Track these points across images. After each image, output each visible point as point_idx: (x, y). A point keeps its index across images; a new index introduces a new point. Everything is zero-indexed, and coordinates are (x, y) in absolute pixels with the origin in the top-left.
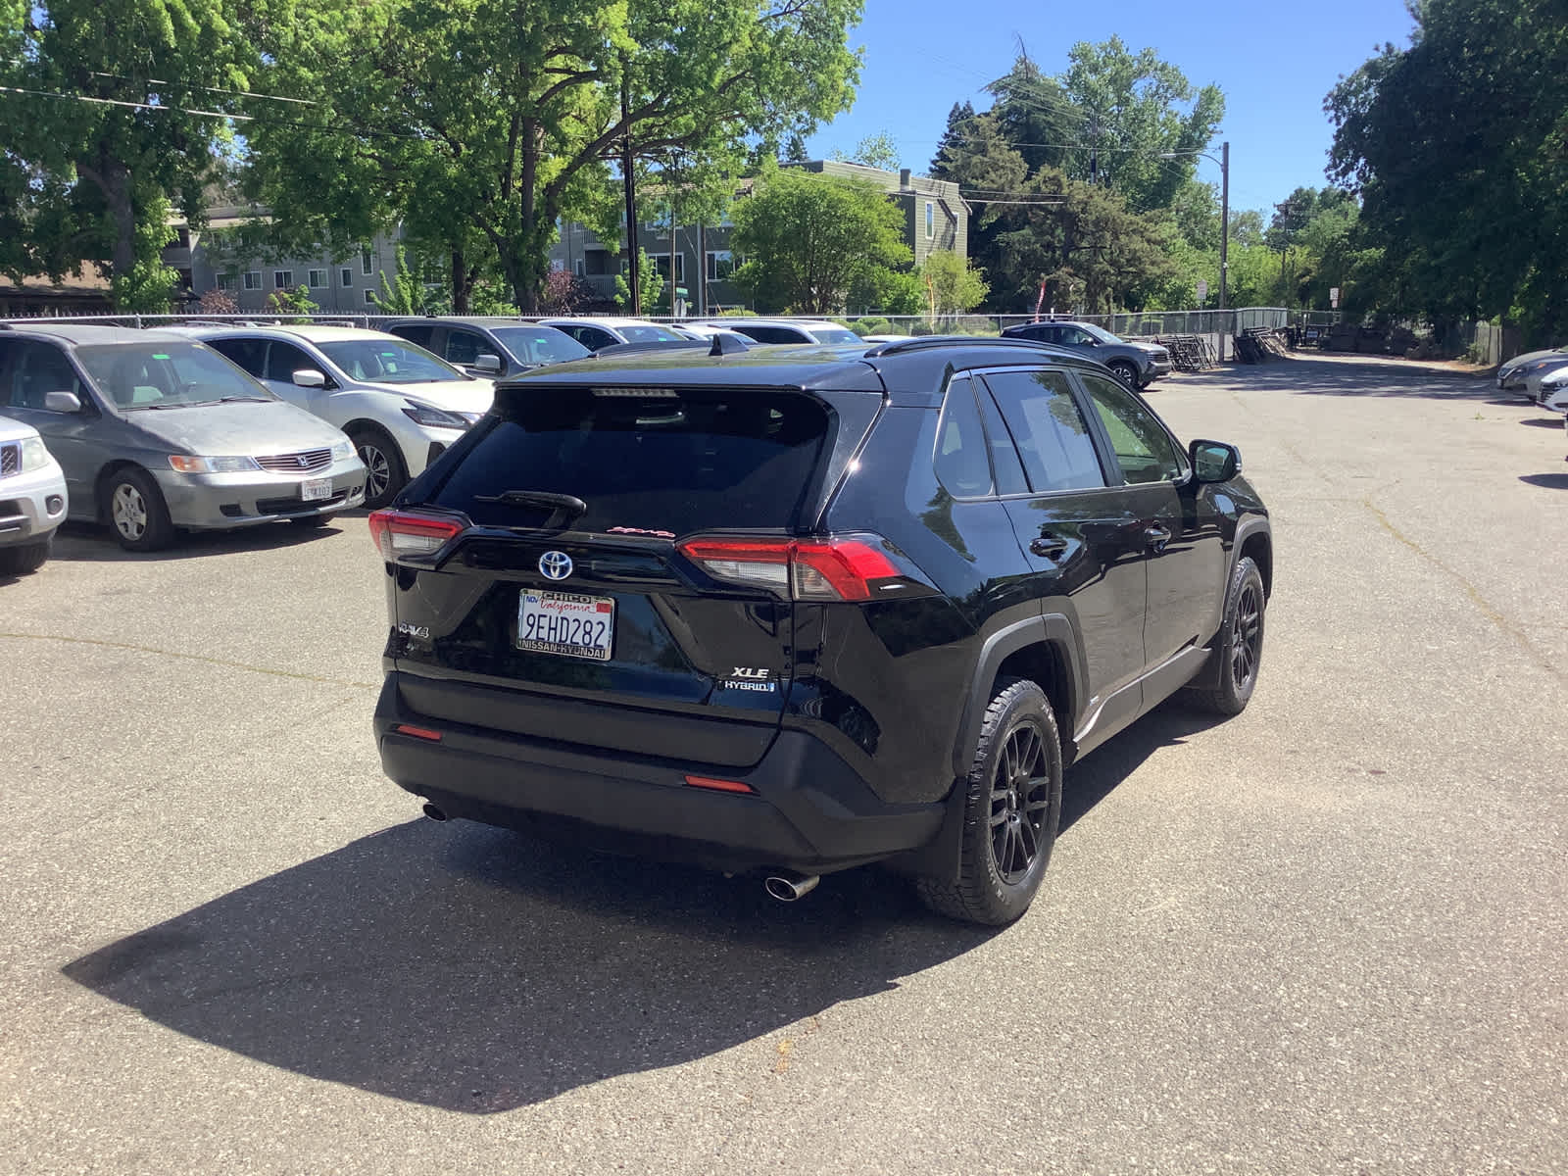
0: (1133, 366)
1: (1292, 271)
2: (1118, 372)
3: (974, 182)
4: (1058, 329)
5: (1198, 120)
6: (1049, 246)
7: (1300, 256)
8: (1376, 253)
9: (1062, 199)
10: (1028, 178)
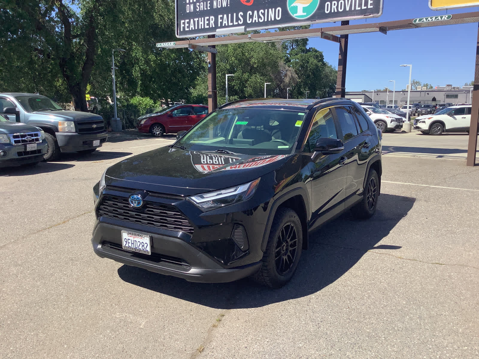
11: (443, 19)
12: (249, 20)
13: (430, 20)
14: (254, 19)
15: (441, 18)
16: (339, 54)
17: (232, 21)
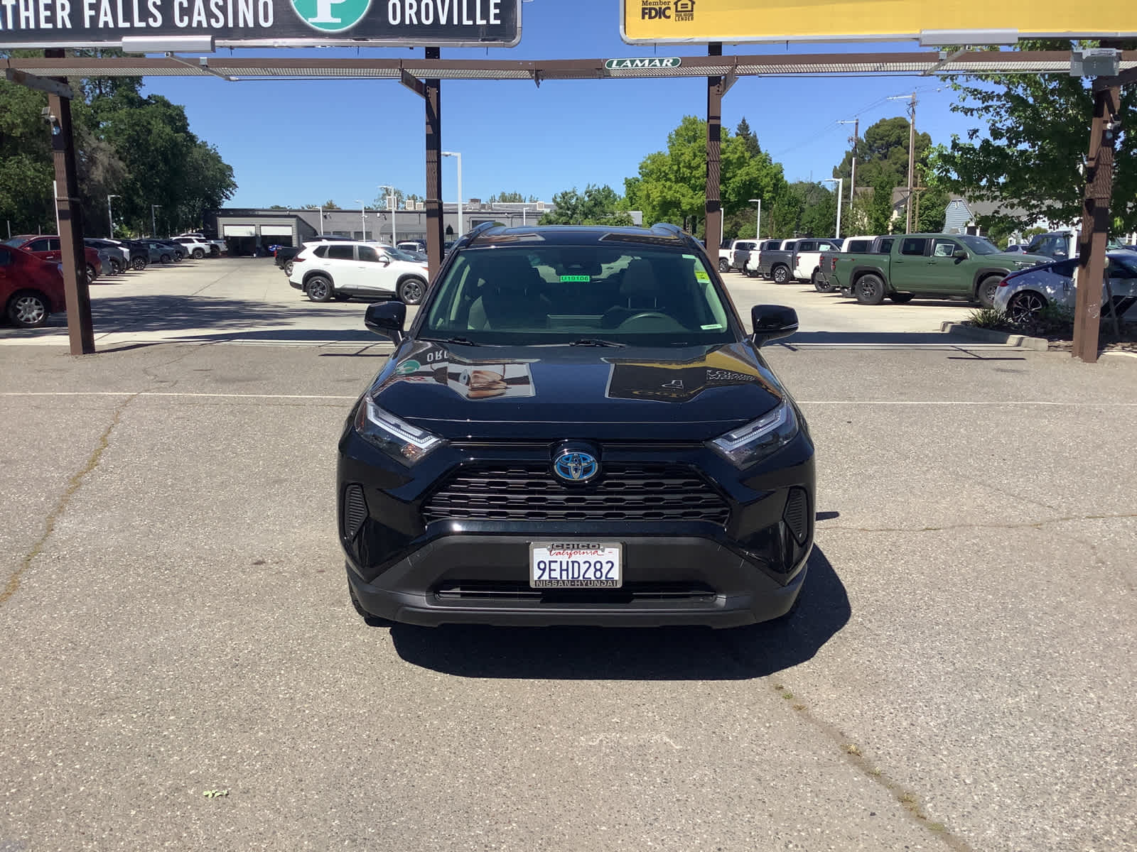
11: (664, 65)
12: (182, 20)
13: (640, 65)
14: (196, 18)
15: (661, 62)
16: (427, 124)
17: (128, 16)
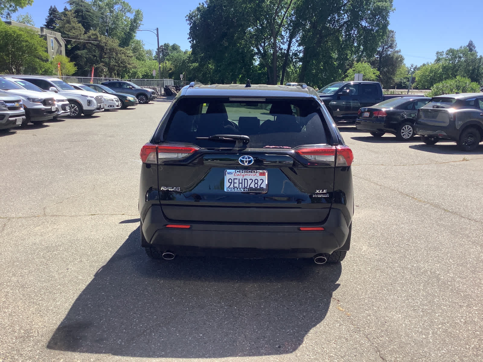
0: (146, 96)
1: (166, 69)
2: (141, 97)
3: (67, 32)
4: (120, 83)
5: (135, 21)
6: (95, 56)
7: (168, 64)
8: (196, 65)
9: (98, 41)
10: (85, 33)
